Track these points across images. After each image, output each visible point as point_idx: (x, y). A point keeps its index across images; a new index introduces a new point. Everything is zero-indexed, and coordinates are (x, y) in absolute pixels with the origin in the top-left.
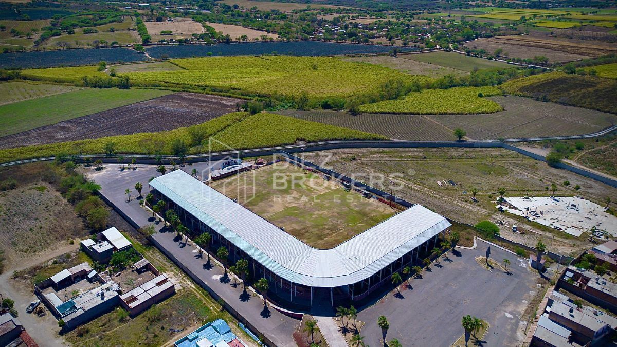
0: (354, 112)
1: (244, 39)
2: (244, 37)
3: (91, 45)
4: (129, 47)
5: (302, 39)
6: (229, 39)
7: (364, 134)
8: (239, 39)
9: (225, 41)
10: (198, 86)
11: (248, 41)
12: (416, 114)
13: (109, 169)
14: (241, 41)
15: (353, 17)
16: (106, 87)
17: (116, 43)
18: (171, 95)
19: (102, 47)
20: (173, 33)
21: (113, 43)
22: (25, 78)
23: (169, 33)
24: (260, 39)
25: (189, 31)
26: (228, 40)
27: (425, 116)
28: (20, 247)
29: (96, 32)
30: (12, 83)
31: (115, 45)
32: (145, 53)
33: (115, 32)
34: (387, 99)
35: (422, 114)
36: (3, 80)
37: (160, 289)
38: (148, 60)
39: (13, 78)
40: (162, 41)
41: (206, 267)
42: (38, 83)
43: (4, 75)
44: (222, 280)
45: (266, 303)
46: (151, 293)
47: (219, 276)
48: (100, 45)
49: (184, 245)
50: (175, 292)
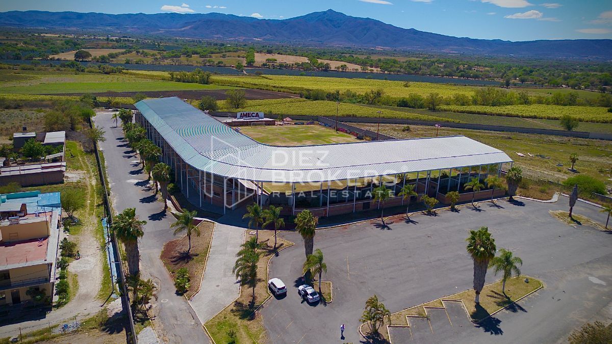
0: (433, 110)
1: (343, 69)
2: (344, 67)
3: (199, 63)
4: (233, 67)
5: (405, 73)
6: (328, 68)
8: (338, 68)
9: (324, 69)
11: (347, 71)
12: (514, 116)
14: (340, 70)
16: (188, 82)
17: (221, 62)
19: (208, 66)
20: (278, 62)
21: (219, 63)
22: (126, 73)
23: (274, 61)
24: (360, 70)
27: (526, 119)
29: (211, 57)
30: (111, 76)
31: (220, 65)
32: (244, 71)
33: (227, 58)
34: (480, 105)
35: (523, 117)
36: (107, 73)
37: (40, 171)
38: (244, 75)
39: (115, 73)
40: (264, 65)
41: (132, 173)
42: (133, 76)
43: (108, 70)
44: (138, 184)
45: (166, 207)
46: (22, 172)
47: (136, 181)
48: (208, 64)
49: (129, 157)
50: (62, 182)
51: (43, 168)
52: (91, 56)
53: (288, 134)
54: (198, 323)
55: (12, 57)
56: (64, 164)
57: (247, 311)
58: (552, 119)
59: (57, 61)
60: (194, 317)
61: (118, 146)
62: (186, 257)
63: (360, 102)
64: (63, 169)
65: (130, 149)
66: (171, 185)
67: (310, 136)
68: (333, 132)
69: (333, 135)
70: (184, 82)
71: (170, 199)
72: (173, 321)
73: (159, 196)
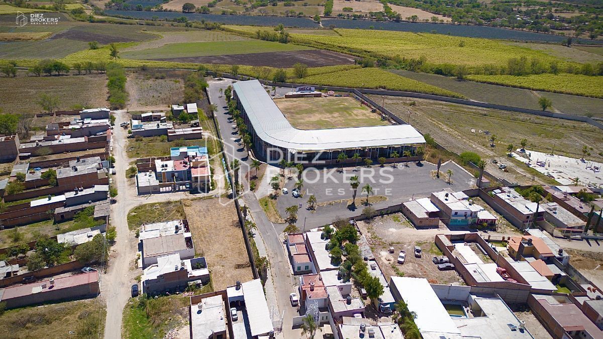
0: (460, 79)
1: (413, 20)
2: (414, 17)
3: (283, 14)
4: (312, 17)
5: (476, 24)
7: (446, 91)
8: (409, 18)
9: (395, 19)
10: (340, 47)
11: (417, 21)
12: (527, 89)
13: (226, 81)
14: (411, 20)
15: (556, 10)
16: (271, 41)
17: (302, 13)
18: (314, 50)
19: (291, 16)
20: (354, 10)
21: (300, 14)
22: (223, 30)
23: (350, 10)
24: (430, 21)
25: (369, 10)
26: (398, 19)
27: (534, 92)
28: (141, 102)
29: (294, 5)
30: (212, 32)
31: (301, 15)
32: (320, 23)
33: (308, 7)
34: (507, 74)
35: (533, 90)
36: (208, 29)
37: (192, 132)
38: (319, 28)
39: (215, 29)
40: (340, 15)
41: (233, 133)
42: (229, 33)
43: (210, 26)
44: (235, 141)
45: (248, 155)
46: (185, 133)
47: (235, 139)
48: (290, 15)
49: (231, 122)
50: (201, 138)
51: (193, 130)
52: (195, 7)
53: (327, 106)
54: (256, 199)
55: (135, 8)
56: (201, 128)
57: (273, 197)
58: (558, 93)
59: (169, 13)
60: (255, 197)
61: (225, 114)
62: (254, 178)
63: (403, 68)
64: (202, 131)
65: (231, 116)
66: (251, 144)
67: (341, 108)
68: (358, 104)
69: (357, 108)
70: (267, 40)
71: (250, 151)
72: (248, 198)
73: (245, 148)
